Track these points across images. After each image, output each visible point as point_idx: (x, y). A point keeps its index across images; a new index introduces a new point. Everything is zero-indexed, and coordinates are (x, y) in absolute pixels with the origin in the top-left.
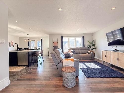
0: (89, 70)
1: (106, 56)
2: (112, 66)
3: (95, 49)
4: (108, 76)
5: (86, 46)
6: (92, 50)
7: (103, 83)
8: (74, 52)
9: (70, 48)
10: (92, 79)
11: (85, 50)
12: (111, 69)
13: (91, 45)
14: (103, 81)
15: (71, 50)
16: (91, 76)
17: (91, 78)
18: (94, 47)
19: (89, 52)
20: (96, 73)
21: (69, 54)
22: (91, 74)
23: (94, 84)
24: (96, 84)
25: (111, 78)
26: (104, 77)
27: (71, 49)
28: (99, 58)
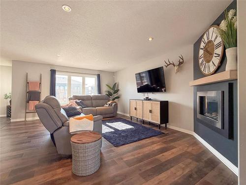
0: (114, 135)
1: (136, 109)
2: (144, 122)
3: (118, 98)
4: (143, 137)
5: (104, 93)
6: (114, 100)
7: (140, 149)
8: (83, 104)
9: (72, 97)
10: (124, 146)
11: (102, 101)
12: (142, 127)
13: (112, 91)
14: (139, 146)
15: (75, 101)
16: (122, 143)
17: (122, 145)
18: (115, 95)
19: (110, 103)
20: (127, 136)
21: (75, 109)
22: (120, 140)
23: (130, 154)
24: (132, 153)
25: (147, 139)
26: (139, 140)
27: (76, 97)
28: (124, 112)
